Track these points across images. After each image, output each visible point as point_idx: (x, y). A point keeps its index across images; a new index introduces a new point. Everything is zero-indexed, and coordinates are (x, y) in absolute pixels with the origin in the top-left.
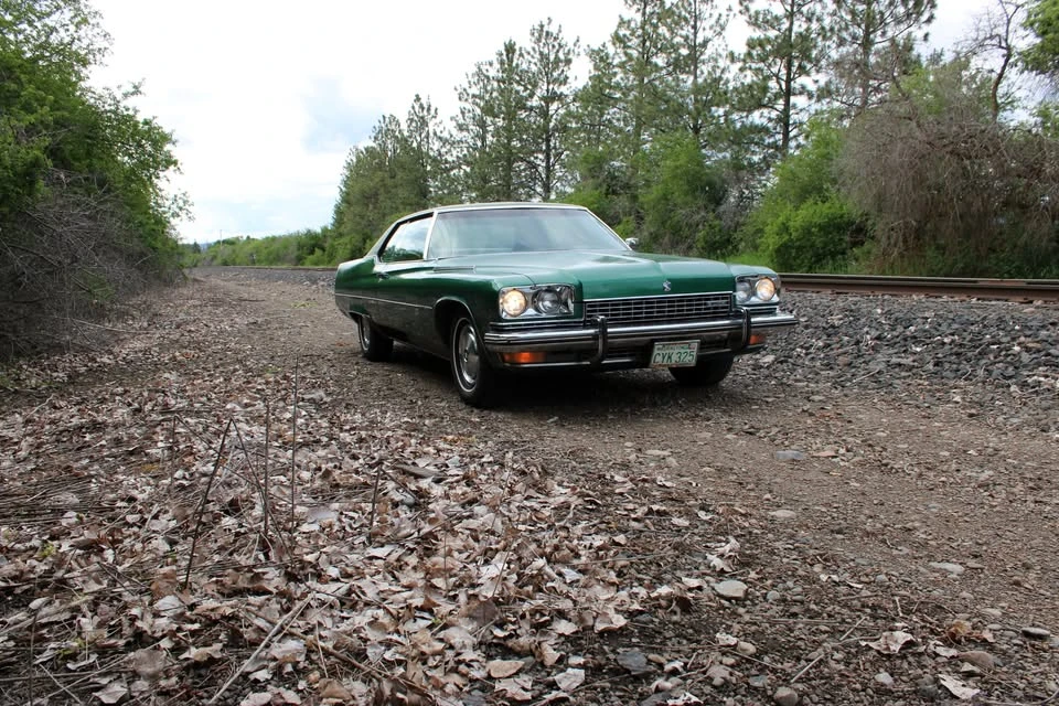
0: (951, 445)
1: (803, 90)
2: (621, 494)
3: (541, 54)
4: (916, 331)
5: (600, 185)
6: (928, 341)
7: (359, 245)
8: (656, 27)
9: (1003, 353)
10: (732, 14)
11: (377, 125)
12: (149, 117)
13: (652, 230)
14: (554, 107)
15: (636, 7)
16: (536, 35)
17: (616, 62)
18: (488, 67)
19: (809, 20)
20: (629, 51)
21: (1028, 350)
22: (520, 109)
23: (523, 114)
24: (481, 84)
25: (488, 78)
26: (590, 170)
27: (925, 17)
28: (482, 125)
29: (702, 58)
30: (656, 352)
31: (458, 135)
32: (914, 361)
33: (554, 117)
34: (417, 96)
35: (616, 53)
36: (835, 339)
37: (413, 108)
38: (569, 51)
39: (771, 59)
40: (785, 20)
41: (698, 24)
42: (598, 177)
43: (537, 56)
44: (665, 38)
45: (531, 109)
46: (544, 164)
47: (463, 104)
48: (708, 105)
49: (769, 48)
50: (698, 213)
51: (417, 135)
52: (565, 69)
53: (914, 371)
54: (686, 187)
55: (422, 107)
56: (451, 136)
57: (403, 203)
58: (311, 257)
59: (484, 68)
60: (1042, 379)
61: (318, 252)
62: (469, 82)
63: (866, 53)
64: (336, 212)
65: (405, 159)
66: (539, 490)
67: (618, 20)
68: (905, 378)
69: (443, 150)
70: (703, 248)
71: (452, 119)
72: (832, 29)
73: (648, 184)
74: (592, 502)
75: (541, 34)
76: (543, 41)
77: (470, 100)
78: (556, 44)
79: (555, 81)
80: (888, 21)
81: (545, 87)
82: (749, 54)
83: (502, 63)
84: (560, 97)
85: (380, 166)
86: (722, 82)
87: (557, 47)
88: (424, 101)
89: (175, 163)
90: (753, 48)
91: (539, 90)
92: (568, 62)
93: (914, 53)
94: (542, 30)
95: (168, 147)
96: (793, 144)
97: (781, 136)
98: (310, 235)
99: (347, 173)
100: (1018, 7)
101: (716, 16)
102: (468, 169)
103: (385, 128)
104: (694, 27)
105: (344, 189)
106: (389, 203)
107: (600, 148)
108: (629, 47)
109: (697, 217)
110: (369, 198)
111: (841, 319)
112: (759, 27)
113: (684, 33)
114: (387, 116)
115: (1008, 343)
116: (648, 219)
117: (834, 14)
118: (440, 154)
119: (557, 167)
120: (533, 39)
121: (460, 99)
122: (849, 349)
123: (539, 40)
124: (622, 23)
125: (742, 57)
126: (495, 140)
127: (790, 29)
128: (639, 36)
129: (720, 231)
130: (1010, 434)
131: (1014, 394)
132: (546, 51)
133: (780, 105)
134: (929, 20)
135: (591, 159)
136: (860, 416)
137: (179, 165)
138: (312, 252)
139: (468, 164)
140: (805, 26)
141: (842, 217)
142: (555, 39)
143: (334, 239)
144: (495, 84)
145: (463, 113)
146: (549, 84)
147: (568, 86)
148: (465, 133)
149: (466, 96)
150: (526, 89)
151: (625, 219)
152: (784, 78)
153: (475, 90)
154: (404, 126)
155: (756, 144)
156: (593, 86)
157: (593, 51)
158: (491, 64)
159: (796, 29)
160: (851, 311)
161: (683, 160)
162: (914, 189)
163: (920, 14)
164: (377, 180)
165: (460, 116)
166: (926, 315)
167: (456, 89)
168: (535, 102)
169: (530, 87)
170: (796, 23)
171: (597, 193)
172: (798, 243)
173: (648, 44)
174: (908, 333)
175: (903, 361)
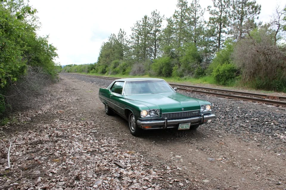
0: (251, 156)
1: (224, 31)
2: (168, 173)
3: (154, 19)
4: (247, 115)
5: (169, 56)
6: (250, 119)
7: (104, 68)
8: (185, 13)
9: (269, 125)
10: (205, 10)
11: (110, 36)
12: (51, 44)
13: (183, 68)
14: (157, 33)
15: (180, 7)
16: (153, 14)
17: (174, 22)
18: (140, 22)
19: (226, 13)
20: (177, 19)
21: (275, 124)
22: (148, 34)
23: (149, 35)
24: (138, 26)
25: (140, 25)
26: (167, 51)
27: (257, 13)
28: (138, 37)
29: (197, 22)
30: (179, 126)
31: (131, 40)
32: (246, 125)
33: (157, 36)
34: (121, 29)
35: (174, 20)
36: (227, 116)
37: (119, 32)
38: (162, 18)
39: (216, 23)
40: (220, 12)
41: (196, 13)
42: (169, 53)
43: (153, 19)
44: (187, 16)
45: (151, 34)
46: (154, 48)
47: (133, 32)
48: (198, 34)
49: (215, 20)
50: (195, 65)
51: (120, 39)
52: (160, 23)
53: (246, 128)
54: (192, 57)
55: (122, 32)
56: (130, 40)
57: (116, 58)
58: (91, 71)
59: (139, 22)
60: (277, 134)
61: (93, 70)
62: (135, 26)
63: (242, 22)
64: (98, 59)
65: (117, 46)
66: (149, 173)
67: (175, 11)
68: (243, 131)
69: (127, 44)
70: (196, 74)
71: (130, 36)
72: (232, 15)
73: (182, 56)
74: (161, 177)
75: (154, 14)
76: (155, 16)
77: (135, 31)
78: (158, 16)
79: (158, 26)
80: (247, 13)
81: (155, 28)
82: (210, 22)
83: (143, 21)
84: (159, 31)
85: (110, 48)
86: (202, 29)
87: (158, 17)
88: (122, 30)
89: (57, 55)
90: (211, 20)
91: (153, 29)
92: (161, 21)
93: (254, 23)
94: (154, 13)
95: (55, 51)
96: (221, 46)
97: (218, 44)
98: (91, 65)
99: (101, 49)
100: (282, 14)
101: (201, 11)
102: (134, 49)
103: (112, 37)
104: (195, 14)
105: (101, 53)
106: (113, 57)
107: (169, 45)
108: (178, 18)
109: (195, 66)
110: (107, 56)
111: (229, 109)
112: (213, 14)
113: (192, 15)
114: (112, 34)
115: (270, 122)
116: (182, 65)
117: (233, 11)
118: (126, 45)
119: (158, 49)
120: (152, 15)
121: (132, 30)
122: (230, 119)
123: (153, 15)
124: (176, 12)
125: (208, 22)
126: (141, 42)
127: (221, 15)
128: (180, 15)
129: (201, 69)
130: (267, 153)
131: (270, 139)
132: (155, 18)
133: (218, 35)
134: (259, 13)
135: (167, 49)
136: (230, 144)
137: (58, 56)
138: (92, 70)
139: (134, 48)
140: (225, 14)
141: (234, 68)
142: (158, 15)
143: (98, 66)
144: (142, 27)
145: (133, 34)
146: (156, 27)
147: (161, 28)
148: (133, 40)
149: (134, 30)
150: (150, 28)
151: (176, 66)
152: (219, 28)
153: (136, 28)
154: (117, 37)
155: (211, 46)
156: (168, 29)
157: (168, 19)
158: (140, 21)
159: (222, 15)
160: (232, 107)
161: (191, 50)
162: (252, 63)
163: (256, 12)
164: (109, 51)
165: (132, 35)
166: (251, 110)
167: (131, 28)
168: (152, 32)
169: (151, 28)
170: (223, 14)
171: (168, 58)
172: (222, 75)
173: (183, 17)
174: (245, 116)
175: (243, 125)
